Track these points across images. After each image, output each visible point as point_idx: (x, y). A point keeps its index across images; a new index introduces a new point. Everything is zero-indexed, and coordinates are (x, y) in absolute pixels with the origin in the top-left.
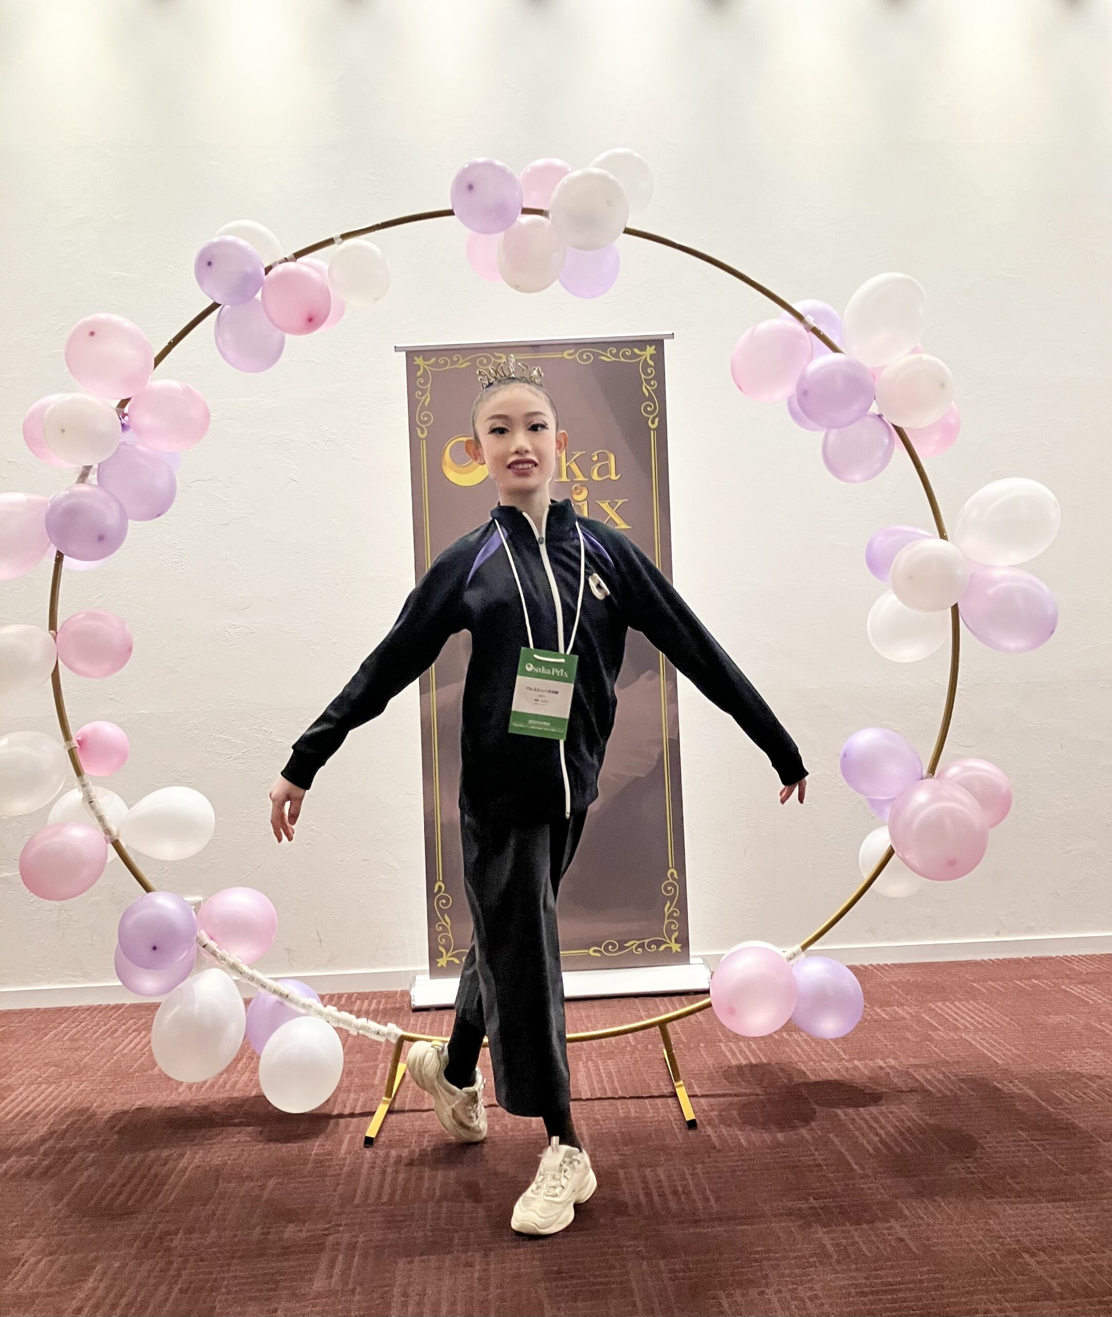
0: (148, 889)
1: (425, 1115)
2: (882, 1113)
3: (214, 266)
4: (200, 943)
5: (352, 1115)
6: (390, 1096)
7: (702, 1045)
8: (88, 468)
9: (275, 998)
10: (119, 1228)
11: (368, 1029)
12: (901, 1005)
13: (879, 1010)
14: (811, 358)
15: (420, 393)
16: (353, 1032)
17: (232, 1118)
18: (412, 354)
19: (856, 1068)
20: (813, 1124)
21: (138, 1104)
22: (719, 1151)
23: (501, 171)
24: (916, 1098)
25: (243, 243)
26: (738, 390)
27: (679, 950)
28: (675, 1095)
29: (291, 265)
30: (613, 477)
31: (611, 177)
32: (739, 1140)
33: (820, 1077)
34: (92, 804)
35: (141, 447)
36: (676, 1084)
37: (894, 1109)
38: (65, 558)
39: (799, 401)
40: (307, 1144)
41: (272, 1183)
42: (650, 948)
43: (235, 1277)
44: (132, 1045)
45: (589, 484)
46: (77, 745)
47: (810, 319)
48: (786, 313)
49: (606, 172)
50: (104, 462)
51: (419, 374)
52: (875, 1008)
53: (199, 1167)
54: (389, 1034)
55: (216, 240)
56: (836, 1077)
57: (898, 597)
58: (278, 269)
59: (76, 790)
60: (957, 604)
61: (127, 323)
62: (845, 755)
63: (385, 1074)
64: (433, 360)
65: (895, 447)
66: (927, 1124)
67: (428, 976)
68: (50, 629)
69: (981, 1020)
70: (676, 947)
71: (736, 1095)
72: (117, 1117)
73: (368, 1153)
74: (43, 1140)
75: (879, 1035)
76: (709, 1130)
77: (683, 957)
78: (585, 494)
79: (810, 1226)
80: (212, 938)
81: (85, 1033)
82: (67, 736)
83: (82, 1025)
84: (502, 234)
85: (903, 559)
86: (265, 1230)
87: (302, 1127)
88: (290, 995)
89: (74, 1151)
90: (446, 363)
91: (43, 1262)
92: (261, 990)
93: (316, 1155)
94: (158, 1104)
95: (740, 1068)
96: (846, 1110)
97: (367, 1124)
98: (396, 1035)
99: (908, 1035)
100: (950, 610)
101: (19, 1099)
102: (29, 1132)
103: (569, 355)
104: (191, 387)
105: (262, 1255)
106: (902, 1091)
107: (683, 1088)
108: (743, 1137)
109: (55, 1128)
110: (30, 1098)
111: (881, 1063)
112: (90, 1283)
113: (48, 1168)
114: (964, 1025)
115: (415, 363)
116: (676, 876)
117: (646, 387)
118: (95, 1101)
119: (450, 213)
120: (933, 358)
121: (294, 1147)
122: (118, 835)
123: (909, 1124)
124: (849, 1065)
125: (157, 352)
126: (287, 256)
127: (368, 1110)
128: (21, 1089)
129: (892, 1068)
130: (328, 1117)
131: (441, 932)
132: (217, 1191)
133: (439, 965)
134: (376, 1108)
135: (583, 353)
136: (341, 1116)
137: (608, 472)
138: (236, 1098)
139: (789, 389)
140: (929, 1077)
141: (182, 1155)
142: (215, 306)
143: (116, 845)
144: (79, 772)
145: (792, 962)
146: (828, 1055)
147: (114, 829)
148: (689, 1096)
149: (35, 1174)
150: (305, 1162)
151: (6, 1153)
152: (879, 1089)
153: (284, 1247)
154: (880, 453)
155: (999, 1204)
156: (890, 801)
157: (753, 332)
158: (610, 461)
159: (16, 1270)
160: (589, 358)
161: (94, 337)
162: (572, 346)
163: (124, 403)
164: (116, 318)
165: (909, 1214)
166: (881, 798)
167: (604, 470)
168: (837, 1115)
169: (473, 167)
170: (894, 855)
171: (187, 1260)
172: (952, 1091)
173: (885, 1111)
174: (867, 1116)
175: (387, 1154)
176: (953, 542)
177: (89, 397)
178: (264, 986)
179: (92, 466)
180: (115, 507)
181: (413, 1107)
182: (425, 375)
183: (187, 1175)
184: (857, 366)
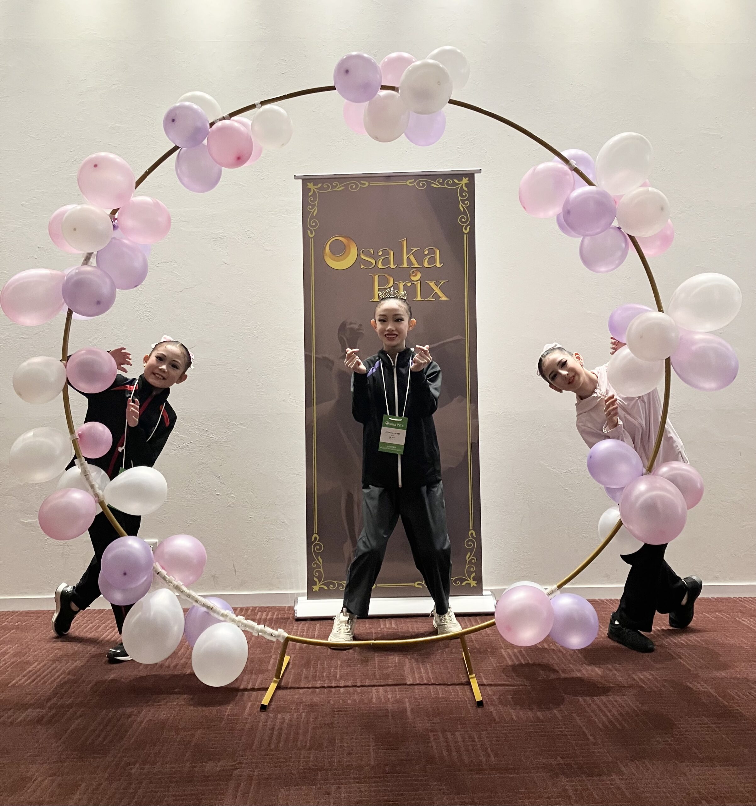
1: (301, 691)
2: (609, 701)
3: (176, 121)
4: (156, 571)
5: (253, 689)
6: (278, 678)
7: (489, 650)
8: (90, 254)
9: (204, 609)
10: (97, 760)
11: (265, 632)
14: (573, 189)
15: (310, 207)
16: (255, 634)
17: (173, 689)
18: (306, 181)
19: (592, 670)
20: (562, 707)
21: (112, 676)
22: (497, 723)
23: (366, 60)
24: (633, 692)
25: (195, 106)
26: (522, 209)
27: (475, 585)
28: (469, 684)
29: (227, 122)
30: (438, 265)
31: (441, 66)
32: (511, 716)
33: (568, 675)
34: (87, 476)
35: (126, 241)
36: (470, 676)
37: (617, 698)
38: (74, 313)
39: (564, 217)
40: (222, 708)
41: (199, 732)
42: (456, 584)
45: (422, 269)
46: (78, 437)
47: (573, 162)
48: (557, 158)
50: (101, 250)
51: (310, 194)
53: (151, 721)
54: (279, 636)
55: (178, 104)
56: (579, 675)
58: (219, 124)
60: (669, 358)
61: (118, 159)
62: (591, 457)
63: (276, 662)
64: (320, 185)
65: (630, 250)
66: (641, 711)
67: (306, 597)
68: (63, 360)
69: (680, 640)
70: (473, 583)
71: (510, 685)
72: (98, 684)
73: (263, 716)
74: (49, 698)
76: (492, 709)
77: (478, 590)
78: (419, 276)
79: (557, 776)
80: (163, 568)
81: (78, 628)
82: (72, 432)
84: (367, 103)
86: (193, 764)
87: (220, 696)
88: (214, 608)
89: (70, 706)
90: (328, 187)
91: (46, 781)
92: (195, 604)
93: (228, 715)
94: (125, 677)
95: (514, 666)
96: (585, 698)
97: (262, 696)
98: (283, 637)
100: (664, 361)
101: (35, 670)
102: (40, 693)
103: (410, 183)
104: (160, 202)
105: (191, 781)
106: (623, 687)
107: (475, 679)
108: (513, 714)
109: (57, 691)
110: (42, 670)
111: (610, 667)
112: (77, 795)
113: (53, 716)
114: (668, 643)
115: (308, 187)
116: (474, 535)
117: (461, 205)
118: (84, 674)
119: (332, 88)
120: (656, 190)
121: (214, 710)
122: (103, 498)
123: (627, 709)
124: (588, 667)
126: (224, 116)
127: (263, 686)
128: (36, 664)
130: (237, 690)
131: (315, 568)
132: (162, 737)
133: (314, 590)
134: (269, 685)
135: (420, 182)
136: (245, 690)
137: (435, 262)
138: (176, 675)
139: (555, 211)
141: (139, 712)
142: (175, 148)
143: (102, 504)
145: (551, 596)
146: (574, 660)
147: (101, 493)
148: (479, 685)
149: (44, 720)
150: (221, 719)
151: (25, 706)
152: (608, 684)
153: (205, 776)
154: (619, 253)
155: (687, 766)
156: (622, 489)
157: (535, 170)
158: (436, 254)
159: (29, 785)
160: (424, 185)
161: (97, 168)
162: (413, 177)
163: (114, 212)
164: (111, 156)
165: (625, 771)
166: (614, 487)
167: (432, 260)
168: (579, 701)
169: (350, 58)
170: (622, 526)
171: (141, 783)
172: (657, 687)
173: (612, 700)
174: (599, 703)
175: (276, 717)
176: (667, 313)
177: (92, 208)
178: (196, 601)
179: (92, 253)
180: (108, 281)
181: (294, 685)
182: (314, 194)
183: (143, 725)
184: (604, 195)
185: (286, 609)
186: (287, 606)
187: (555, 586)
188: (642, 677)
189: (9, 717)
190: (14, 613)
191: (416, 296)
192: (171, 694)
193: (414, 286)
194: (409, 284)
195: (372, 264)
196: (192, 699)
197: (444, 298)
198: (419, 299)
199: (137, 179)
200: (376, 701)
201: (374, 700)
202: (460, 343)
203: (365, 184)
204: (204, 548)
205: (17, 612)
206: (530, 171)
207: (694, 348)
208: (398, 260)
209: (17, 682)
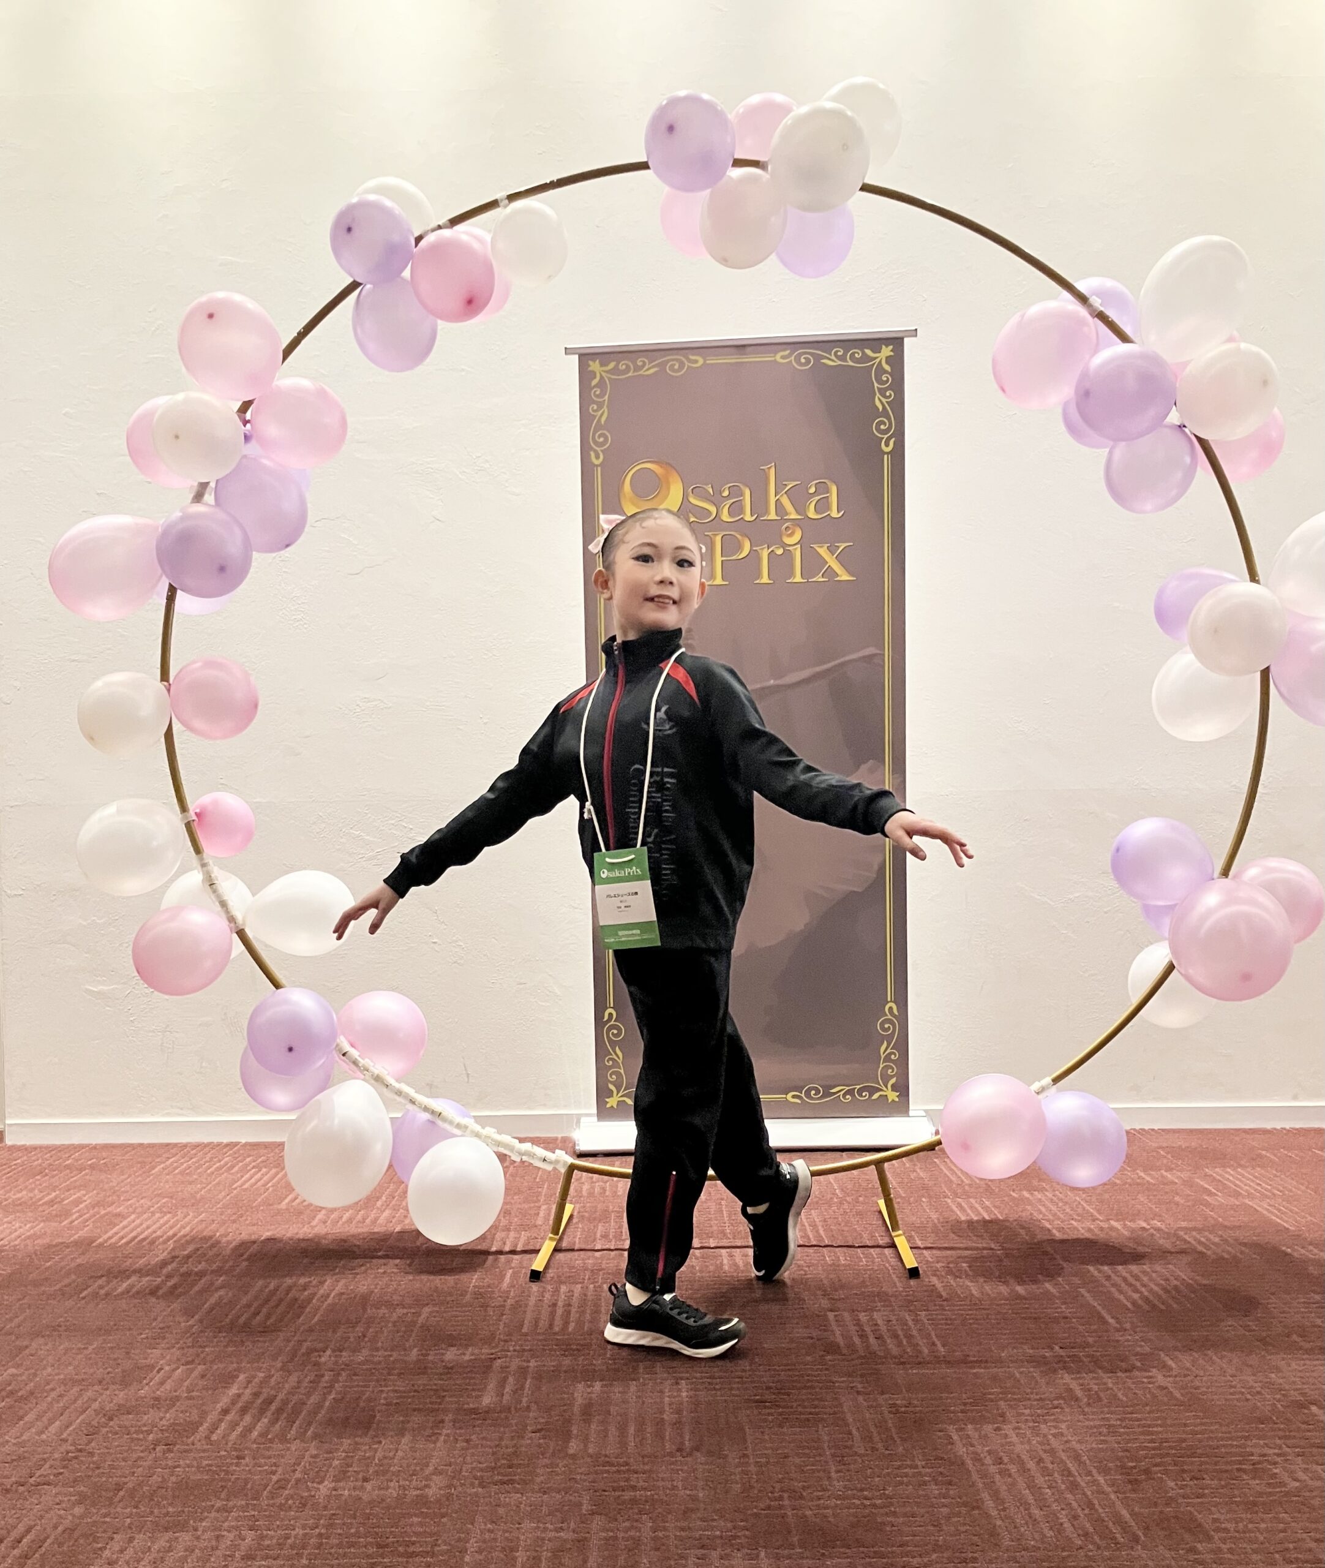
0: (277, 985)
1: (597, 1254)
2: (1144, 1272)
3: (355, 230)
4: (340, 1050)
5: (513, 1252)
6: (557, 1234)
7: (924, 1199)
8: (204, 486)
9: (426, 1116)
10: (260, 1345)
11: (532, 1155)
12: (1169, 1169)
13: (1142, 1174)
14: (1096, 351)
15: (595, 407)
16: (516, 1158)
17: (376, 1250)
18: (586, 357)
19: (1112, 1228)
20: (1060, 1279)
21: (267, 1234)
22: (946, 1300)
23: (709, 106)
24: (1186, 1259)
25: (388, 203)
26: (1000, 392)
27: (897, 1099)
28: (893, 1246)
29: (446, 233)
30: (835, 514)
31: (849, 113)
32: (970, 1290)
33: (1068, 1235)
34: (214, 886)
35: (265, 462)
36: (893, 1234)
37: (1158, 1268)
38: (179, 593)
39: (1078, 405)
40: (464, 1277)
41: (426, 1310)
42: (862, 1096)
43: (396, 1391)
44: (253, 1180)
45: (803, 523)
46: (194, 818)
47: (1096, 302)
48: (1066, 295)
49: (842, 106)
50: (222, 479)
51: (594, 382)
52: (1138, 1171)
53: (343, 1294)
54: (557, 1162)
55: (355, 200)
56: (1088, 1235)
57: (1196, 656)
58: (430, 238)
59: (196, 871)
60: (1268, 669)
61: (251, 305)
62: (1118, 850)
63: (549, 1215)
64: (612, 365)
65: (1199, 468)
66: (1200, 1285)
67: (595, 1118)
68: (162, 680)
69: (1269, 1187)
70: (892, 1096)
71: (966, 1249)
72: (244, 1245)
73: (535, 1287)
74: (164, 1264)
75: (1141, 1197)
76: (935, 1280)
77: (901, 1107)
78: (797, 536)
79: (1055, 1371)
80: (352, 1046)
81: (198, 1168)
82: (184, 808)
83: (194, 1160)
84: (708, 192)
85: (1204, 609)
86: (424, 1352)
87: (457, 1262)
88: (444, 1114)
89: (201, 1274)
90: (628, 369)
91: (179, 1370)
92: (410, 1107)
93: (475, 1287)
94: (289, 1235)
95: (970, 1223)
96: (1101, 1267)
97: (531, 1261)
98: (565, 1162)
99: (1177, 1198)
100: (1258, 675)
101: (133, 1225)
102: (148, 1256)
103: (783, 357)
104: (326, 387)
105: (424, 1373)
106: (1171, 1253)
107: (903, 1238)
108: (974, 1288)
109: (177, 1253)
110: (144, 1226)
111: (1144, 1225)
112: (234, 1390)
113: (175, 1287)
114: (1246, 1191)
115: (590, 369)
116: (895, 1011)
117: (879, 399)
118: (217, 1231)
119: (644, 166)
120: (1255, 349)
121: (450, 1279)
122: (244, 924)
123: (1175, 1282)
124: (1105, 1225)
125: (285, 342)
126: (440, 223)
127: (531, 1247)
128: (133, 1216)
129: (1158, 1230)
130: (487, 1253)
131: (610, 1067)
132: (366, 1316)
133: (608, 1106)
134: (541, 1246)
135: (800, 355)
136: (500, 1252)
137: (829, 508)
138: (378, 1233)
139: (1064, 392)
140: (1203, 1239)
141: (322, 1283)
142: (354, 286)
143: (241, 934)
144: (198, 850)
145: (1040, 1096)
146: (1078, 1215)
147: (239, 916)
148: (911, 1248)
149: (161, 1292)
150: (464, 1293)
151: (124, 1274)
152: (1141, 1249)
153: (446, 1367)
154: (1179, 475)
155: (1283, 1359)
156: (1171, 908)
157: (1023, 316)
158: (831, 495)
159: (151, 1375)
160: (808, 361)
161: (214, 319)
162: (785, 346)
163: (246, 406)
164: (238, 298)
165: (1174, 1365)
166: (1161, 903)
167: (823, 505)
168: (1089, 1271)
169: (674, 102)
170: (1175, 972)
171: (339, 1374)
172: (1229, 1253)
173: (1148, 1270)
174: (1124, 1274)
175: (557, 1291)
176: (1266, 586)
177: (206, 397)
178: (412, 1102)
179: (208, 483)
180: (238, 532)
181: (583, 1247)
182: (602, 384)
183: (330, 1301)
184: (1155, 360)
185: (559, 1141)
186: (560, 1136)
187: (1048, 1080)
188: (1202, 1239)
189: (101, 1287)
190: (81, 1147)
191: (792, 574)
192: (372, 1258)
193: (788, 554)
194: (780, 552)
195: (710, 513)
196: (410, 1265)
197: (845, 577)
198: (798, 578)
199: (284, 345)
200: (730, 1267)
201: (726, 1268)
202: (873, 661)
203: (696, 362)
204: (421, 1013)
205: (87, 1146)
206: (1015, 320)
207: (1314, 648)
208: (760, 505)
209: (106, 1241)
